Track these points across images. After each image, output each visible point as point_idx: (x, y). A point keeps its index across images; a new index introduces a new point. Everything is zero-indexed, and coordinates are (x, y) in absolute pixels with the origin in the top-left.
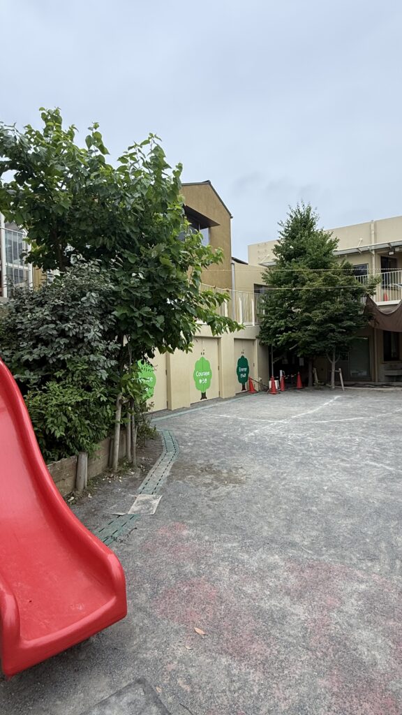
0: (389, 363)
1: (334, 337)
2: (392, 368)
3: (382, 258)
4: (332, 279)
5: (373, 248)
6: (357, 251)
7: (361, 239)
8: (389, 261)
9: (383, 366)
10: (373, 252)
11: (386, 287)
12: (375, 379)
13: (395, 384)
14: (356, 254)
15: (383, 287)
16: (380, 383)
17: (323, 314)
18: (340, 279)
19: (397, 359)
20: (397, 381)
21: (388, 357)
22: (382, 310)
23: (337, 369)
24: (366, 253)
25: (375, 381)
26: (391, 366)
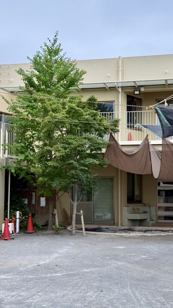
0: (132, 206)
1: (76, 175)
2: (134, 211)
3: (128, 96)
4: (76, 112)
5: (120, 85)
6: (103, 86)
7: (108, 74)
8: (135, 100)
9: (126, 208)
10: (120, 90)
11: (131, 127)
12: (118, 223)
13: (137, 228)
14: (103, 90)
15: (128, 127)
16: (123, 228)
17: (65, 149)
18: (84, 113)
19: (140, 202)
20: (139, 225)
21: (131, 200)
22: (124, 149)
23: (78, 211)
24: (113, 89)
25: (118, 225)
26: (134, 209)
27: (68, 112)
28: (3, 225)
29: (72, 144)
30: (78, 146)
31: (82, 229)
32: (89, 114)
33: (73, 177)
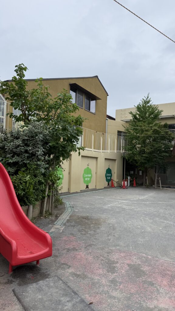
1: (157, 161)
14: (173, 118)
17: (152, 148)
23: (158, 178)
27: (153, 131)
28: (123, 182)
29: (155, 146)
30: (158, 147)
31: (160, 187)
32: (164, 132)
33: (155, 162)
